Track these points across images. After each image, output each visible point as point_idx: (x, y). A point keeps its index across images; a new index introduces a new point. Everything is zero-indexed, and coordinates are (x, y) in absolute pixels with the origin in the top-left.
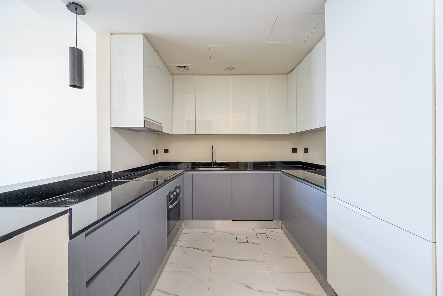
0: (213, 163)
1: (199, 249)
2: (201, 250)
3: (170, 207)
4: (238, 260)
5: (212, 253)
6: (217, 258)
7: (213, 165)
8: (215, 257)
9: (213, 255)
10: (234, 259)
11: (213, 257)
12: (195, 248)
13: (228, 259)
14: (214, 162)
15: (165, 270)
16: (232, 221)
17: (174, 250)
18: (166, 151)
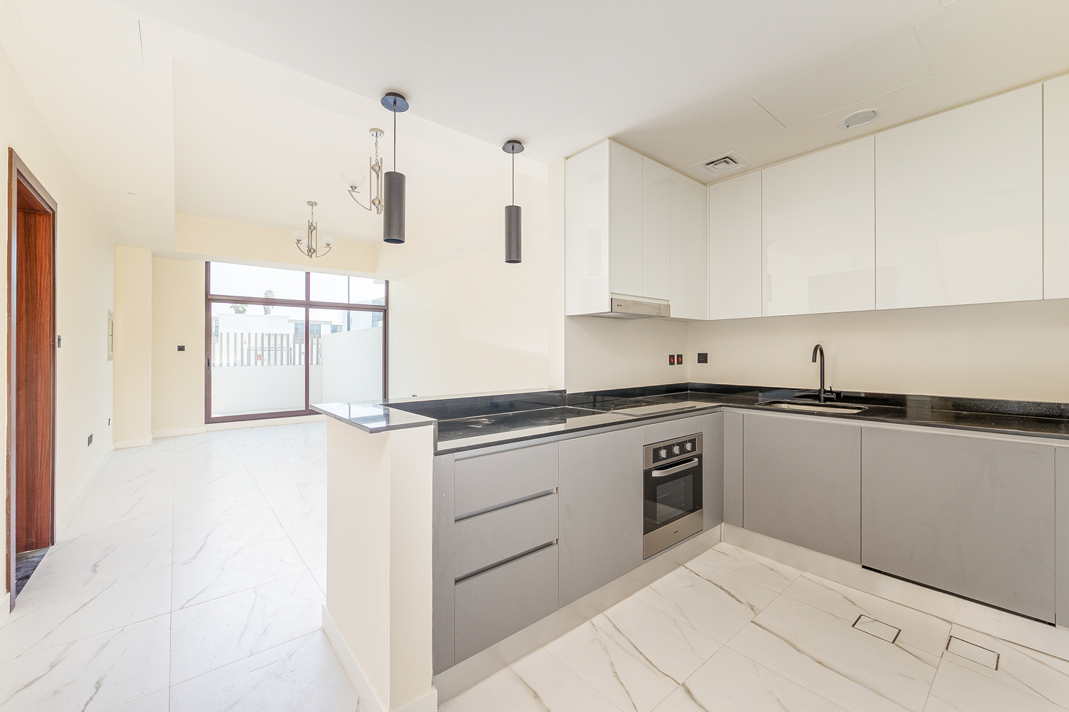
0: (822, 392)
1: (729, 593)
2: (733, 596)
3: (656, 474)
4: (820, 663)
5: (757, 615)
6: (760, 629)
7: (822, 399)
8: (760, 626)
9: (755, 620)
10: (807, 655)
11: (754, 623)
12: (722, 588)
13: (790, 647)
14: (826, 392)
15: (636, 595)
16: (864, 567)
17: (675, 571)
18: (703, 358)
